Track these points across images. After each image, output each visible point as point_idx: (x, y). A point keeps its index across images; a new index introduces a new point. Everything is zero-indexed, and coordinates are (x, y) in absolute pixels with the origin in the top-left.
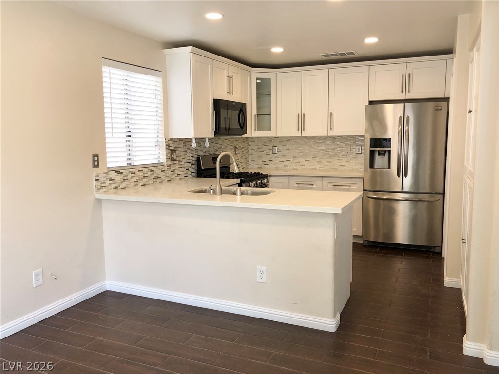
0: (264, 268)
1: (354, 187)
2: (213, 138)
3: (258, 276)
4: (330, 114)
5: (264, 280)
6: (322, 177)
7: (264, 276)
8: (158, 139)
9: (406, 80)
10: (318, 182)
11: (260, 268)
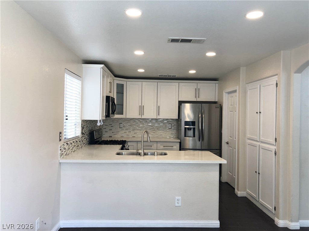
0: (180, 198)
1: (175, 147)
2: (105, 120)
3: (176, 203)
4: (158, 106)
5: (180, 205)
6: (157, 142)
7: (180, 202)
8: (76, 120)
9: (197, 92)
10: (155, 145)
11: (177, 198)
